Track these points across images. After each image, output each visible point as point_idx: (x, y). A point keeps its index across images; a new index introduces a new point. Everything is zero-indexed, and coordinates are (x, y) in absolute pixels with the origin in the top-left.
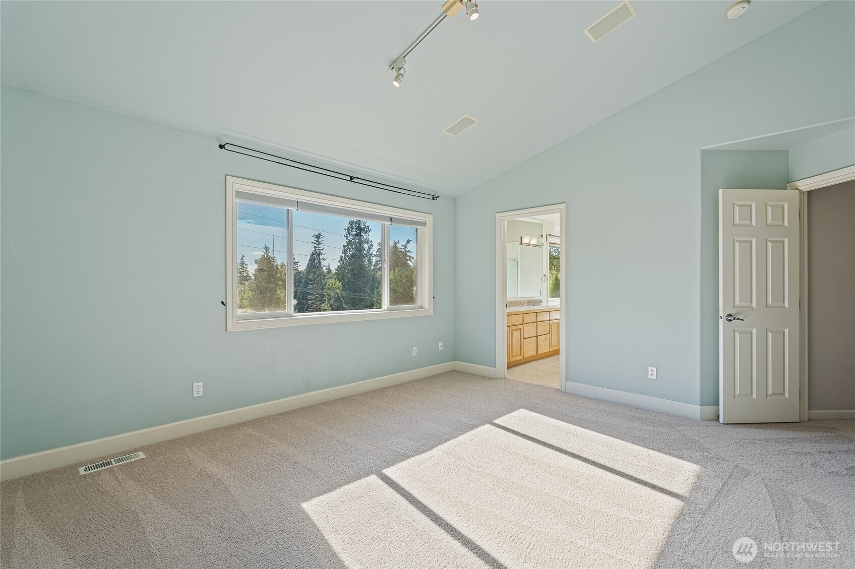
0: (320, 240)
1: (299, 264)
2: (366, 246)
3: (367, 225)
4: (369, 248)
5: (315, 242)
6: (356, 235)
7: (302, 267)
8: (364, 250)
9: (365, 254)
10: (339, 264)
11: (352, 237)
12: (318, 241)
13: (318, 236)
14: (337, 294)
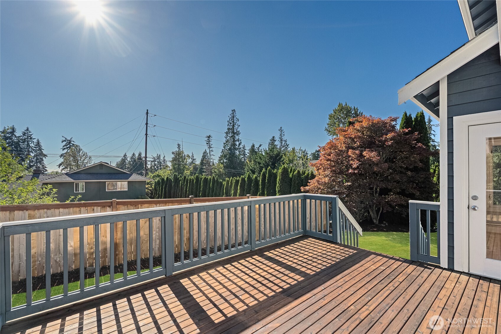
0: (210, 139)
1: (196, 160)
2: (237, 143)
3: (238, 130)
4: (240, 144)
5: (207, 140)
6: (232, 136)
7: (198, 162)
8: (236, 145)
9: (237, 148)
10: (221, 154)
11: (229, 138)
12: (209, 140)
13: (209, 137)
14: (220, 172)
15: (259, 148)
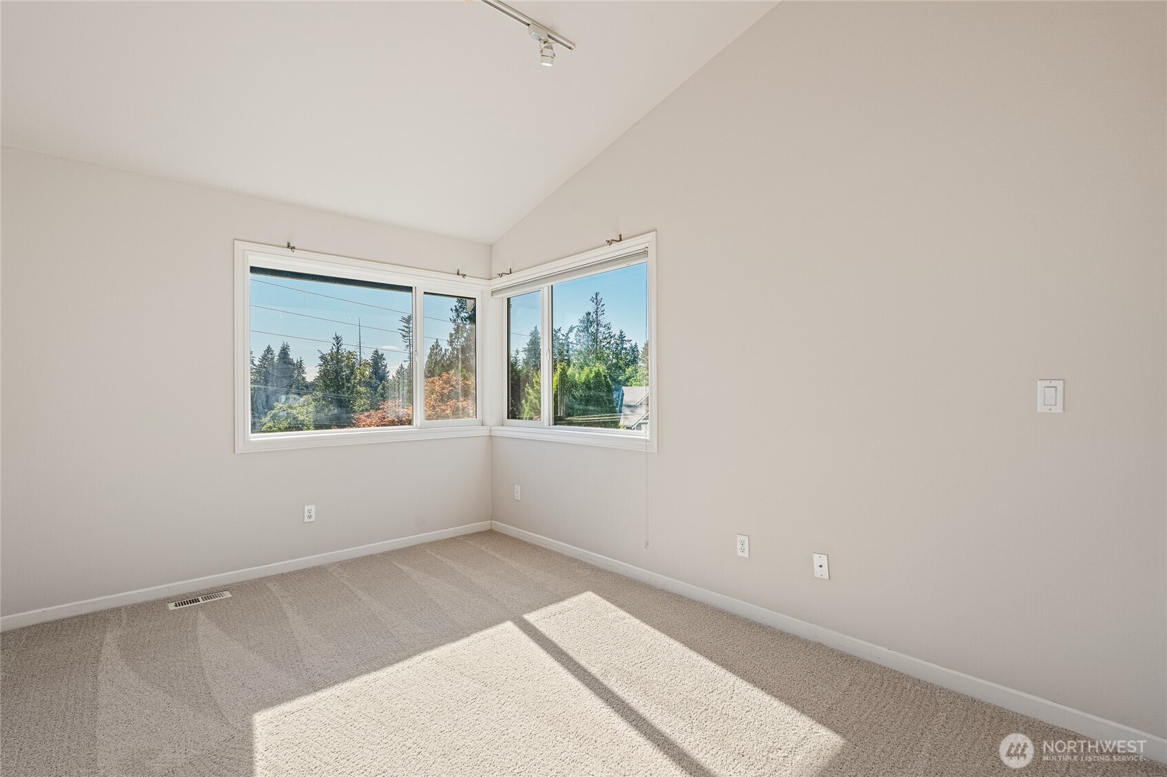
15: (567, 334)
